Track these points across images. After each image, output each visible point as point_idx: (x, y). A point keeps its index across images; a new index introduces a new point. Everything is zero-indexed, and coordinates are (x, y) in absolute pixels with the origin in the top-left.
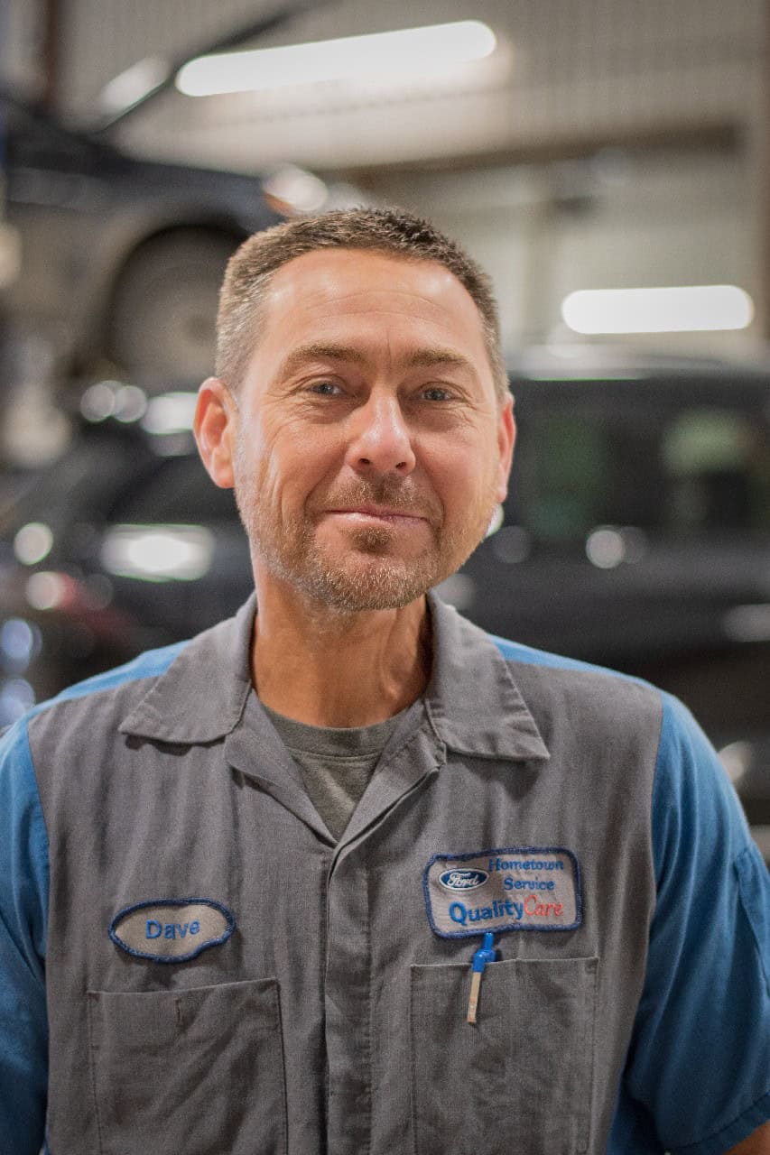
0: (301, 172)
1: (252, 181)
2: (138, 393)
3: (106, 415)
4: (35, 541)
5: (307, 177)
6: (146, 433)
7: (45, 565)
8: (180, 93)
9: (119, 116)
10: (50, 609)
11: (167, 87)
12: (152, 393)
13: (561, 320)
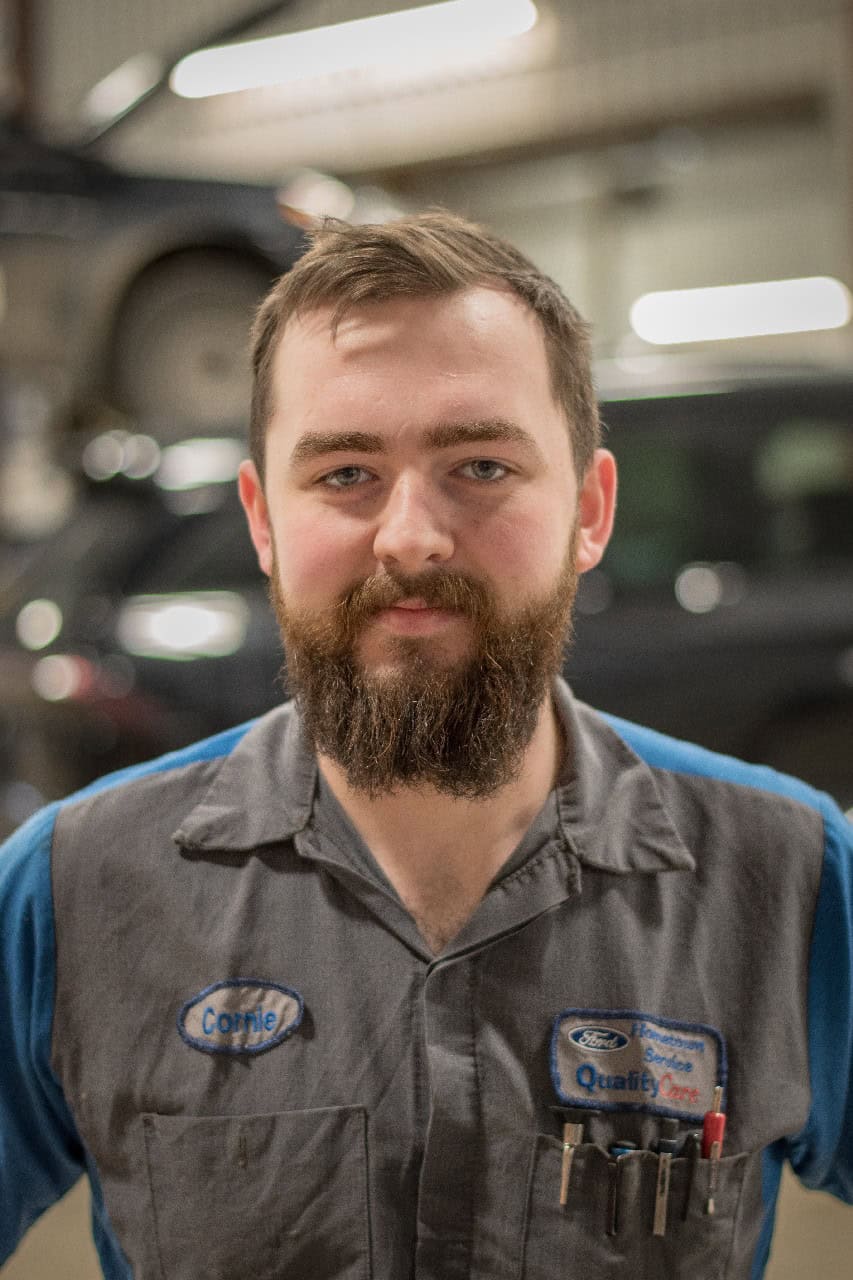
0: (321, 176)
1: (266, 192)
2: (150, 442)
3: (114, 472)
4: (41, 622)
5: (330, 182)
6: (161, 490)
7: (55, 648)
8: (177, 96)
9: (109, 125)
10: (64, 700)
11: (160, 91)
12: (165, 442)
13: (629, 329)
